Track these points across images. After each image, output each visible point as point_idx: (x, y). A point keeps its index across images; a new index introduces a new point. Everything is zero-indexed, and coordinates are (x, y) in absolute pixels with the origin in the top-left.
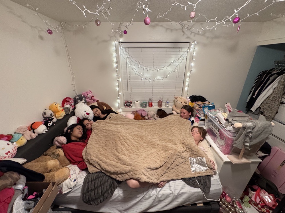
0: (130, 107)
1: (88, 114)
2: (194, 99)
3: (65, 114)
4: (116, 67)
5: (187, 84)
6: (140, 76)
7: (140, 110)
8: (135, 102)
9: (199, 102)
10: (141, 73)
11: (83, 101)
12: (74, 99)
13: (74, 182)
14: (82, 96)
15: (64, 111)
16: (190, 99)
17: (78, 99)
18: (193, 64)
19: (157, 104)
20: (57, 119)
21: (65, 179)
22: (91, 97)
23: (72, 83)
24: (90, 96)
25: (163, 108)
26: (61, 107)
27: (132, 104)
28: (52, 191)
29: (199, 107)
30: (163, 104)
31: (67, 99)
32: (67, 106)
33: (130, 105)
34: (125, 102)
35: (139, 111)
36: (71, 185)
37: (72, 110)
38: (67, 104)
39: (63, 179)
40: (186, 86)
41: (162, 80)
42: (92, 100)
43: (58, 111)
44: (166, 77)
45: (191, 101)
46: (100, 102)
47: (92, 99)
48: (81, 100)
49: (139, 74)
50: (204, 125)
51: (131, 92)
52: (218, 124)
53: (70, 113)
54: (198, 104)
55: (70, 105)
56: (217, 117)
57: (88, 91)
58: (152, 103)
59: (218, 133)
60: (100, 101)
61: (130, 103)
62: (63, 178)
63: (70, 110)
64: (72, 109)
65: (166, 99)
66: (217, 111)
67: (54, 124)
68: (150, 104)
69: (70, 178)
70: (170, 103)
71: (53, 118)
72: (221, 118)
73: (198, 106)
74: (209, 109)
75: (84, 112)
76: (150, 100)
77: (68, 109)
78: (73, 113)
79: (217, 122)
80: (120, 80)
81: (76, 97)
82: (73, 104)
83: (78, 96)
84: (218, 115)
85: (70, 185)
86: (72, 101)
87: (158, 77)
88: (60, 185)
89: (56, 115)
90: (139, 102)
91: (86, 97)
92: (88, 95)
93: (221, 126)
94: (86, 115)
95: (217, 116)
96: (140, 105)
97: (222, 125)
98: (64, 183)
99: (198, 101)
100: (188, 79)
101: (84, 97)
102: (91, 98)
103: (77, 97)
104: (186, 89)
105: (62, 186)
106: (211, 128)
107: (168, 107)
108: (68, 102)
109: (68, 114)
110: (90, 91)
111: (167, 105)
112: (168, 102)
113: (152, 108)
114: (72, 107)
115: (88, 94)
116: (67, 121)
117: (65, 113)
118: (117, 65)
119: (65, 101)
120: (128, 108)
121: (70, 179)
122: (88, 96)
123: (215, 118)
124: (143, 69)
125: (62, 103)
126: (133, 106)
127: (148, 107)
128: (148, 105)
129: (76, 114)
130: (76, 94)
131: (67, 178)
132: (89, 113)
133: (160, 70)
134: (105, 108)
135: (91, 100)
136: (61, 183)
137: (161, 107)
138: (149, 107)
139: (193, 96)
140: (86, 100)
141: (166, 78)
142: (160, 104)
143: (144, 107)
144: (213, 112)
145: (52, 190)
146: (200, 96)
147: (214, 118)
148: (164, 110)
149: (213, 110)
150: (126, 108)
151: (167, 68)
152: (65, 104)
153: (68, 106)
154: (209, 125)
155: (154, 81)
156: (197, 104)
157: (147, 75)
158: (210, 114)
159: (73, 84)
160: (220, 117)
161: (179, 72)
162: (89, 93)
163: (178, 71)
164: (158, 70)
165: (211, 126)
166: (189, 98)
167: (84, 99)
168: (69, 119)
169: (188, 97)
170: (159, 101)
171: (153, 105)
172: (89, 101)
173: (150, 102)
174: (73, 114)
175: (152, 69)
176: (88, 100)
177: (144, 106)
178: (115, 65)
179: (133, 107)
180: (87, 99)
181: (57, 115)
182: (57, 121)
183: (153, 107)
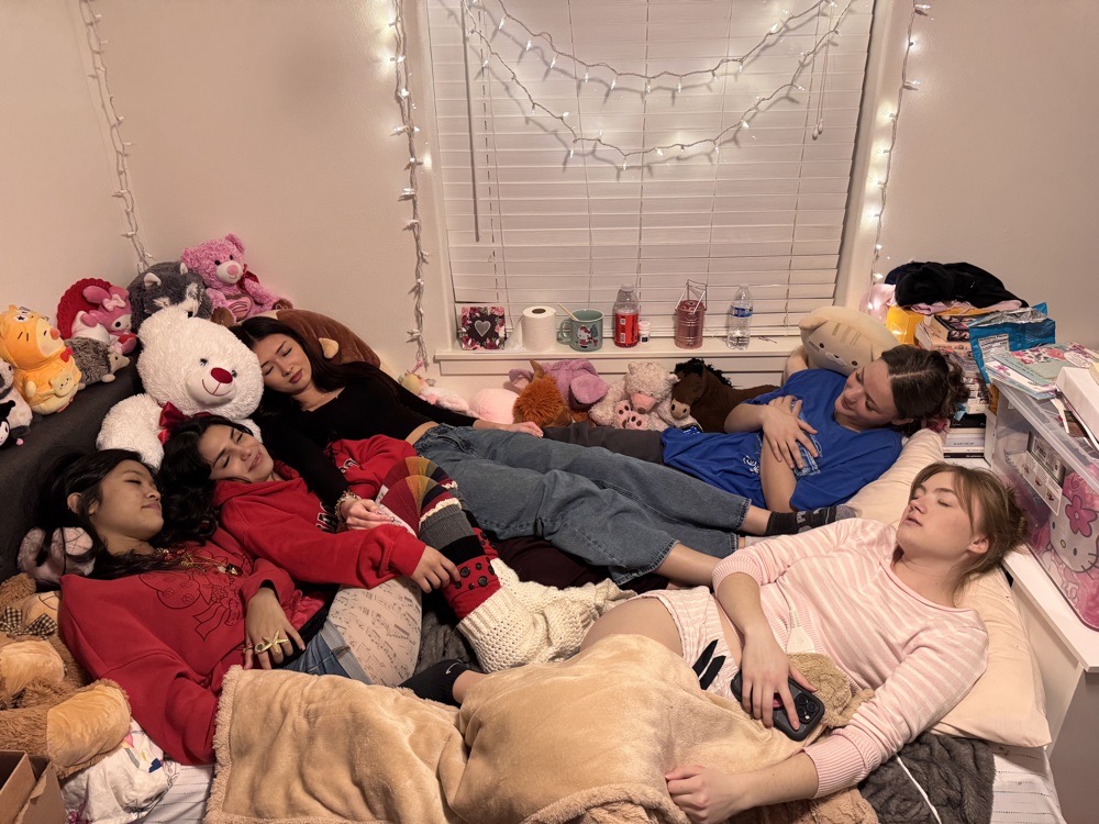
0: (493, 347)
1: (222, 376)
2: (919, 285)
3: (83, 386)
4: (397, 72)
5: (874, 181)
6: (555, 133)
7: (563, 362)
8: (528, 313)
9: (956, 304)
10: (565, 115)
11: (191, 303)
12: (130, 289)
13: (151, 770)
14: (183, 266)
15: (72, 359)
16: (891, 288)
17: (157, 291)
18: (915, 45)
19: (667, 327)
20: (34, 413)
21: (105, 752)
22: (242, 279)
23: (117, 189)
24: (232, 271)
25: (713, 348)
26: (54, 336)
27: (508, 326)
28: (34, 801)
29: (950, 338)
30: (713, 325)
31: (89, 292)
32: (89, 331)
33: (493, 334)
34: (459, 313)
35: (556, 368)
36: (137, 787)
37: (121, 357)
38: (89, 324)
39: (95, 751)
40: (872, 199)
41: (706, 162)
42: (245, 299)
43: (40, 362)
44: (735, 140)
45: (897, 299)
46: (297, 312)
47: (245, 292)
48: (177, 298)
49: (552, 123)
50: (981, 455)
51: (497, 245)
52: (1061, 438)
53: (109, 378)
54: (946, 317)
55: (110, 331)
56: (1059, 395)
57: (219, 235)
58: (634, 319)
59: (1058, 492)
60: (295, 307)
61: (495, 319)
62: (93, 745)
63: (112, 358)
64: (124, 355)
65: (734, 292)
66: (1066, 355)
67: (20, 442)
68: (623, 322)
69: (131, 749)
70: (754, 320)
71: (12, 404)
72: (1082, 396)
73: (945, 332)
74: (1013, 348)
75: (199, 367)
76: (625, 296)
77: (96, 351)
78: (127, 380)
79: (1056, 424)
80: (427, 161)
81: (142, 276)
82: (125, 320)
83: (156, 269)
84: (1068, 382)
85: (133, 788)
86: (123, 304)
87: (680, 138)
88: (72, 783)
89: (24, 382)
90: (550, 312)
91: (205, 276)
92: (218, 263)
93: (1077, 446)
94: (213, 383)
95: (1059, 385)
96: (560, 332)
97: (1083, 444)
98: (93, 772)
99: (947, 299)
100: (879, 150)
101: (194, 274)
102: (241, 284)
103: (152, 277)
104: (870, 217)
105: (87, 791)
106: (1021, 470)
107: (741, 341)
108: (96, 306)
109: (101, 383)
110: (232, 239)
111: (738, 333)
112: (741, 313)
113: (640, 349)
114: (122, 340)
115: (221, 256)
116: (99, 428)
117: (79, 374)
118: (401, 59)
119: (77, 301)
120: (481, 352)
121: (127, 750)
122: (223, 270)
123: (1045, 402)
124: (575, 83)
125: (56, 311)
126: (510, 341)
127: (608, 348)
128: (608, 331)
129: (148, 382)
130: (142, 259)
131: (115, 749)
132: (228, 369)
133: (688, 93)
134: (331, 348)
135: (237, 297)
136: (82, 771)
137: (696, 343)
138: (618, 344)
139: (914, 265)
140: (205, 295)
141: (732, 145)
142: (691, 323)
143: (584, 347)
144: (1036, 366)
145: (32, 797)
146: (964, 266)
147: (1040, 402)
148: (717, 365)
149: (1043, 350)
150: (470, 353)
151: (736, 75)
152: (78, 324)
153: (96, 333)
154: (1007, 454)
155: (650, 168)
156: (938, 318)
157: (602, 129)
158: (1014, 376)
159: (121, 196)
160: (1076, 391)
161: (821, 104)
162: (225, 250)
163: (816, 91)
164: (674, 91)
165: (1021, 459)
166: (889, 280)
167: (193, 288)
168: (105, 410)
169: (880, 276)
170: (683, 303)
171: (644, 333)
172: (229, 303)
173: (622, 312)
174: (132, 383)
175: (641, 85)
176: (218, 298)
177: (584, 336)
178: (388, 63)
179: (516, 348)
180: (210, 293)
181: (31, 386)
182: (33, 422)
183: (641, 344)
